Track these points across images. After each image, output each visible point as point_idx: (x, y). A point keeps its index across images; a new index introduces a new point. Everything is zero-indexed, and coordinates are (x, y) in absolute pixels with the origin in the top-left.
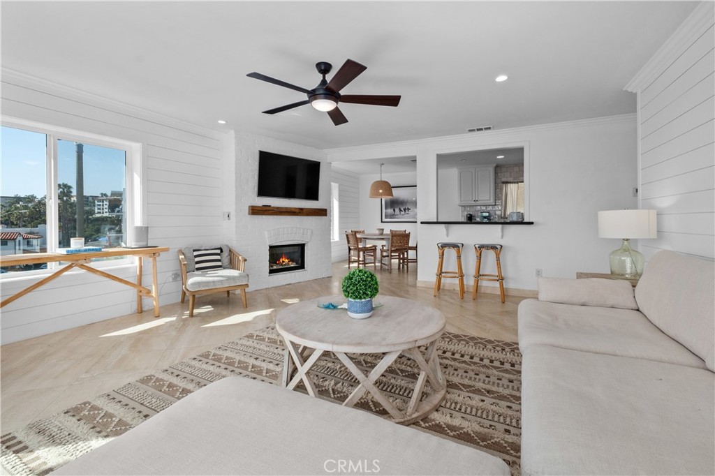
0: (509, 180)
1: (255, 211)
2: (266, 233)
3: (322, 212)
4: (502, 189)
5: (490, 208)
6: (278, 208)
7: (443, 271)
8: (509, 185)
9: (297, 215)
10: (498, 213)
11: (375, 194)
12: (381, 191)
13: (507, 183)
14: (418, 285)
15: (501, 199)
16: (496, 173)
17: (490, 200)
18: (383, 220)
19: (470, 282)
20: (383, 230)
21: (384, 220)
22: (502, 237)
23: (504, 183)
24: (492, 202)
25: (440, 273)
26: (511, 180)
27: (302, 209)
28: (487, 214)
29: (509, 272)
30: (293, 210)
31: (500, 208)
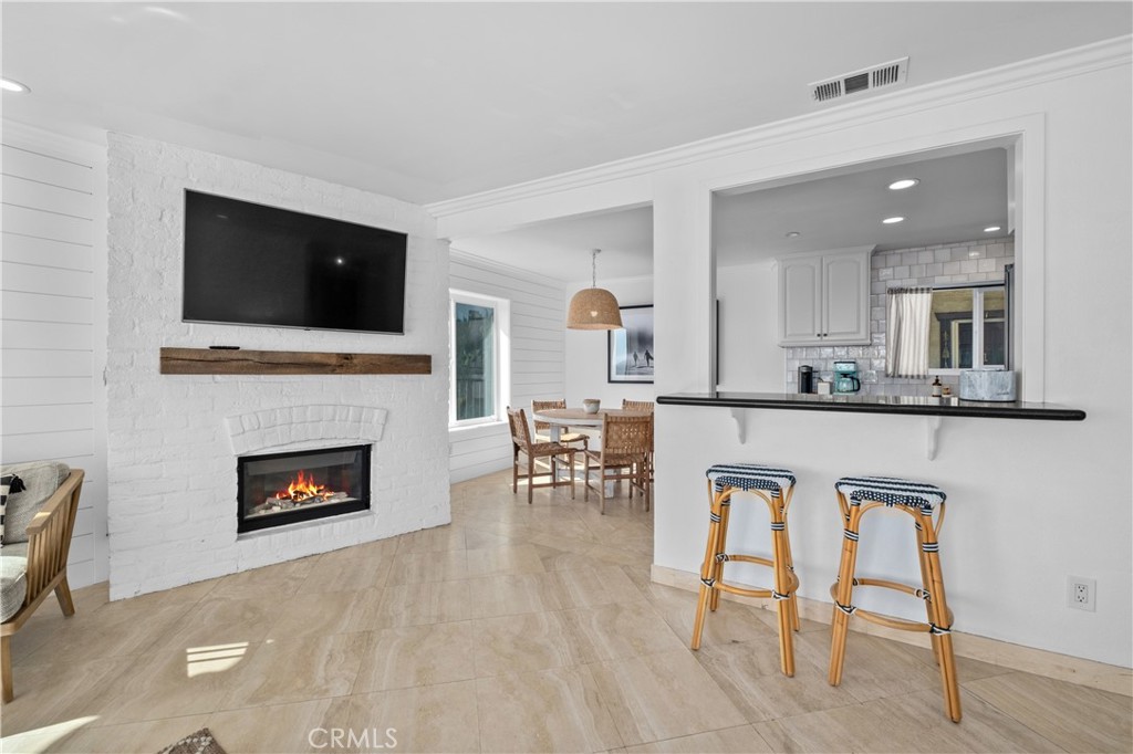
0: (905, 284)
1: (174, 362)
2: (226, 422)
3: (419, 364)
4: (887, 307)
5: (856, 353)
6: (262, 353)
7: (728, 552)
8: (906, 297)
9: (333, 372)
10: (879, 364)
11: (580, 320)
12: (594, 314)
13: (901, 291)
14: (656, 576)
15: (886, 333)
16: (873, 269)
17: (858, 332)
18: (613, 379)
19: (816, 594)
20: (598, 402)
21: (614, 377)
22: (934, 455)
23: (893, 291)
24: (862, 336)
25: (719, 558)
26: (912, 283)
27: (348, 357)
28: (851, 368)
29: (960, 575)
30: (317, 359)
31: (883, 352)
